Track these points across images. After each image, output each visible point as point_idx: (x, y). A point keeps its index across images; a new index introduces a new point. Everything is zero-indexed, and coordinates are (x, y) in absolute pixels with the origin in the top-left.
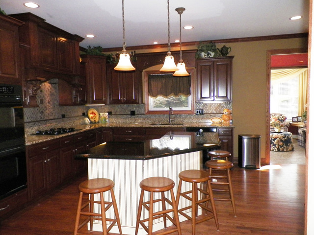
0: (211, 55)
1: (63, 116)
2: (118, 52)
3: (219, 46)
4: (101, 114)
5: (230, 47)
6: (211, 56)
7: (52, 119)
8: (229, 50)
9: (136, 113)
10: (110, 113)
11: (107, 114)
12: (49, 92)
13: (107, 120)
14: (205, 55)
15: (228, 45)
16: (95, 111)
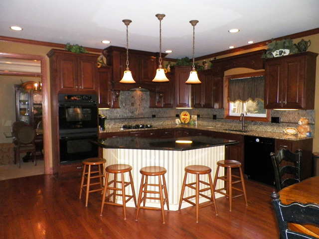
0: (285, 53)
1: (154, 116)
2: (204, 60)
3: (296, 41)
4: (192, 116)
5: (309, 41)
6: (285, 55)
7: (142, 118)
8: (309, 44)
9: (217, 117)
10: (198, 116)
11: (196, 116)
12: (140, 98)
13: (196, 122)
14: (277, 55)
15: (306, 39)
16: (188, 113)
